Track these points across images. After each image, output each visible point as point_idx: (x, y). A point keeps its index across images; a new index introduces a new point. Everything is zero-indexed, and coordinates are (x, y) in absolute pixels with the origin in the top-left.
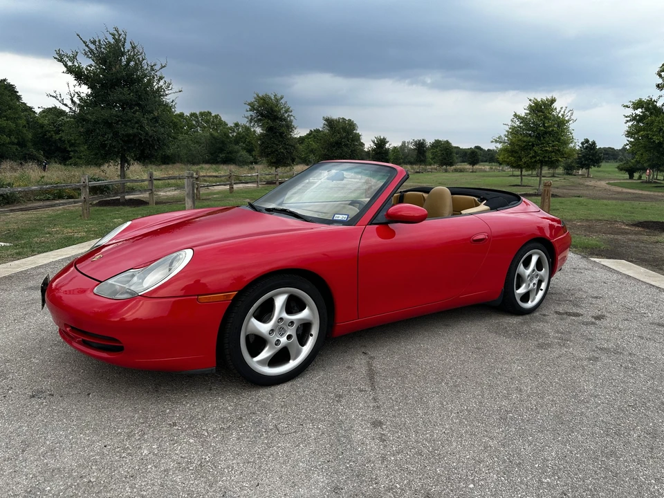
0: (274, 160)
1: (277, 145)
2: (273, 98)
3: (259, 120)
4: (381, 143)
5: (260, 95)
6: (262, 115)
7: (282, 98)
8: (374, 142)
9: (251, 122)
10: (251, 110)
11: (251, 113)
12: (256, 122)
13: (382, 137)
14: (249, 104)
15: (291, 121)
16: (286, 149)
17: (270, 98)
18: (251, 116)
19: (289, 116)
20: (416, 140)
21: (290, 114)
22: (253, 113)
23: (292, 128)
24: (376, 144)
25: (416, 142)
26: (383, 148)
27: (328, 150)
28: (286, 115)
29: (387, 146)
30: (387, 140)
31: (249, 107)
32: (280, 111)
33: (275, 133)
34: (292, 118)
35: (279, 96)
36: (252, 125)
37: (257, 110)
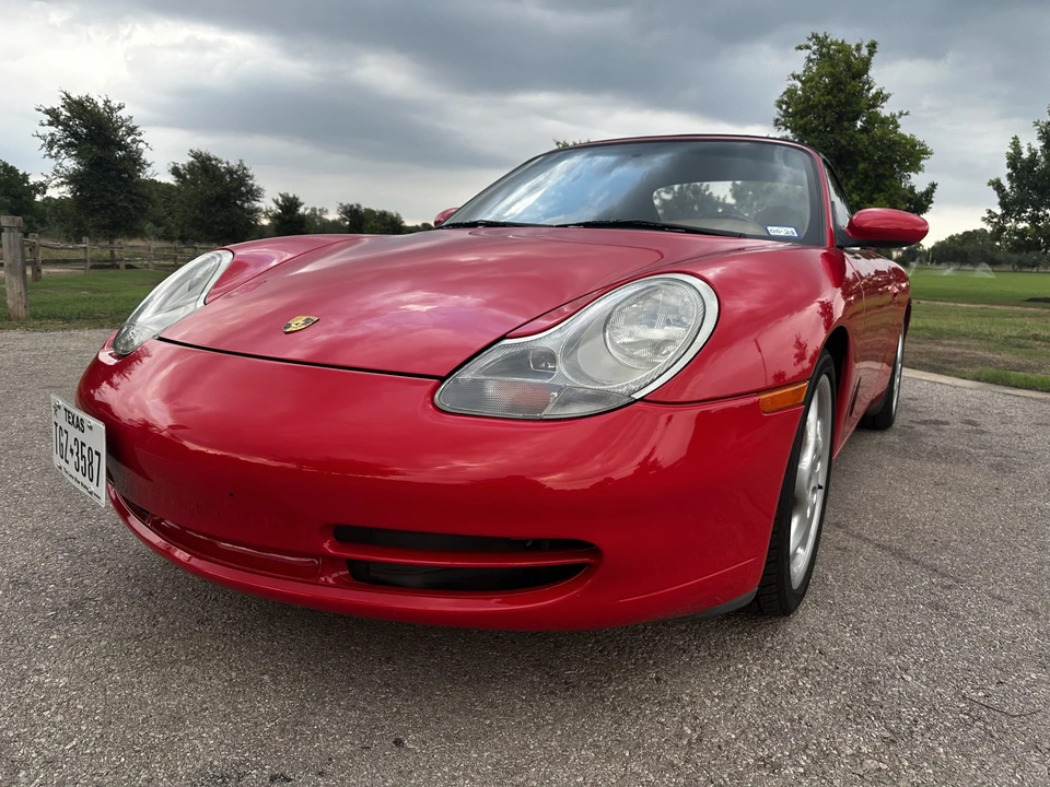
0: (107, 221)
1: (113, 194)
2: (101, 105)
3: (70, 145)
4: (290, 205)
5: (75, 96)
6: (75, 135)
7: (120, 108)
8: (276, 202)
9: (50, 146)
10: (51, 124)
11: (53, 129)
12: (62, 147)
13: (291, 195)
14: (47, 112)
15: (139, 152)
16: (132, 201)
17: (96, 105)
18: (52, 134)
19: (134, 141)
20: (345, 204)
21: (138, 138)
22: (57, 131)
23: (140, 165)
24: (281, 207)
25: (345, 207)
26: (294, 213)
27: (201, 211)
28: (129, 140)
29: (301, 210)
30: (301, 200)
31: (48, 117)
32: (116, 130)
33: (108, 170)
34: (141, 145)
35: (114, 103)
36: (53, 153)
37: (66, 126)
